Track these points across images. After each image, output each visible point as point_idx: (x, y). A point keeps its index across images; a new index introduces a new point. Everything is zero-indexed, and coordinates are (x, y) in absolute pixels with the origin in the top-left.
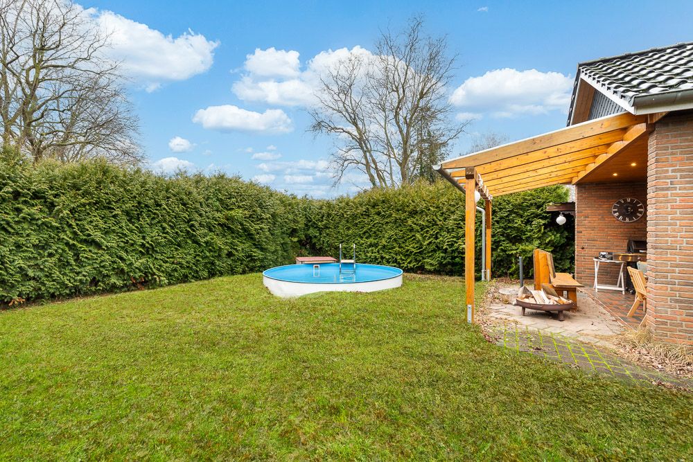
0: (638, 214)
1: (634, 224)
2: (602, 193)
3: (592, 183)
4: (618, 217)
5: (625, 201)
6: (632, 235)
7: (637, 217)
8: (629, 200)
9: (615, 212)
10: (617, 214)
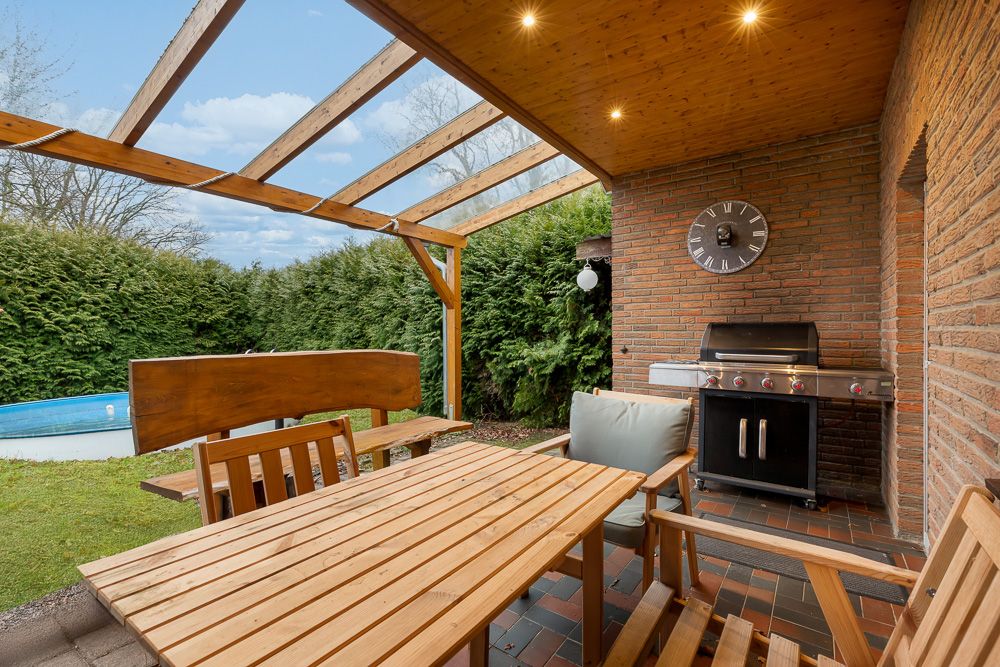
0: (753, 248)
1: (743, 277)
2: (665, 196)
3: (643, 173)
4: (703, 259)
5: (719, 211)
6: (739, 310)
7: (748, 254)
8: (728, 209)
9: (695, 246)
10: (699, 252)
